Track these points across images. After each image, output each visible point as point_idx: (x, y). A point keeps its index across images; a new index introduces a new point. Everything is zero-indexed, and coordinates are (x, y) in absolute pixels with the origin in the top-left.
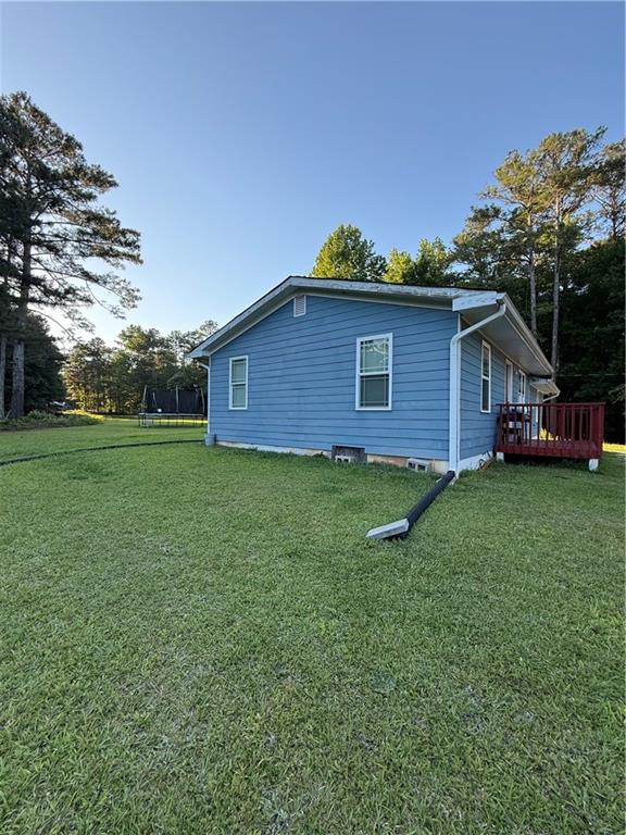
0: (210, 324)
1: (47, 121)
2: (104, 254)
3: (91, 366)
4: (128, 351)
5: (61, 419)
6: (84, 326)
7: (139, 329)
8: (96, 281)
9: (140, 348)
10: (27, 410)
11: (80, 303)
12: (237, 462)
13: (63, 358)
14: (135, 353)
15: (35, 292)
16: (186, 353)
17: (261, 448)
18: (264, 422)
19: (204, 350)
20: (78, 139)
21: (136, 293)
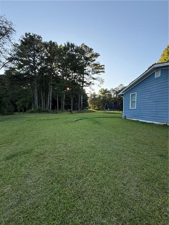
0: (121, 85)
1: (87, 47)
2: (97, 73)
3: (93, 99)
4: (101, 95)
5: (89, 111)
6: (93, 90)
7: (103, 89)
8: (95, 79)
9: (103, 94)
10: (83, 109)
11: (92, 85)
12: (134, 124)
13: (88, 98)
14: (102, 95)
15: (85, 84)
16: (114, 94)
17: (140, 120)
18: (142, 112)
19: (122, 92)
20: (92, 48)
21: (103, 80)
